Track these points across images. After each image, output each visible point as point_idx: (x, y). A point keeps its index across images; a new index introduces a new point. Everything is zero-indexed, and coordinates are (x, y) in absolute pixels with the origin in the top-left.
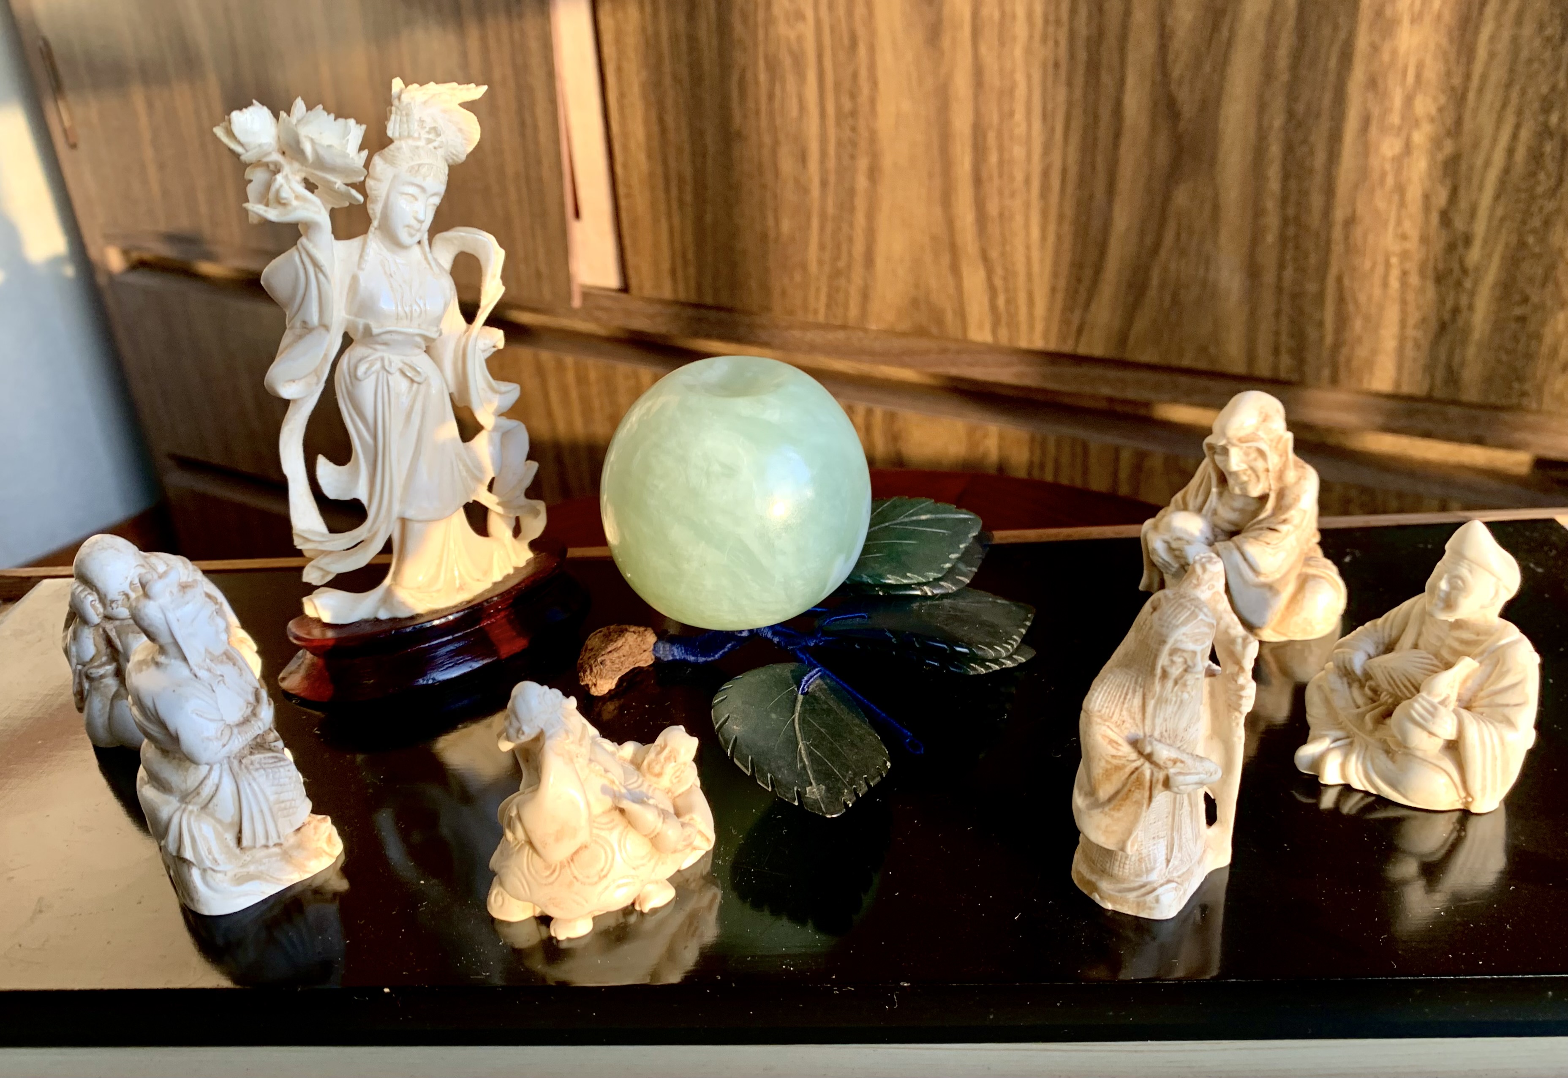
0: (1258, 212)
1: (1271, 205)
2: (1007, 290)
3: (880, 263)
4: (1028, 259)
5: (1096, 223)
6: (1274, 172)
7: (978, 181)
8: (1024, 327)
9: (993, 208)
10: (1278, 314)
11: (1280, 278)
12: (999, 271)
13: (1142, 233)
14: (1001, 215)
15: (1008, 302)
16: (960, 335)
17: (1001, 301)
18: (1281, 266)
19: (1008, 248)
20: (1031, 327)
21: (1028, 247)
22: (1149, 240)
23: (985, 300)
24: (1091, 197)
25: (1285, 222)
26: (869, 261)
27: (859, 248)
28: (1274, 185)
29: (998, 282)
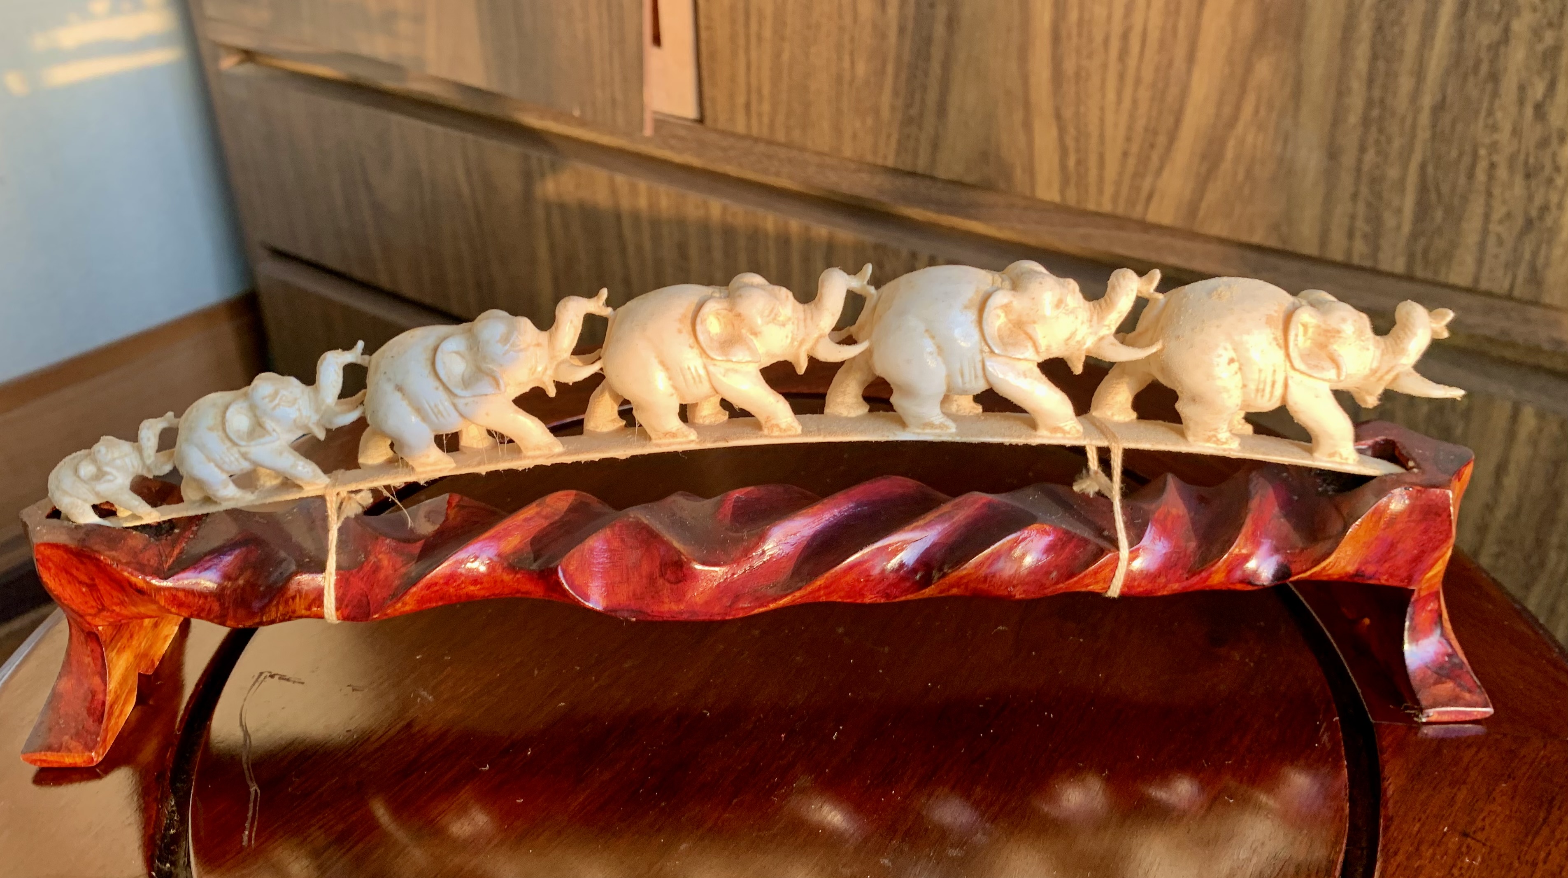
0: (1342, 92)
1: (1357, 86)
2: (1078, 151)
3: (952, 114)
4: (1102, 120)
5: (1174, 91)
6: (1362, 51)
7: (1056, 38)
8: (1093, 190)
9: (1069, 66)
10: (1355, 196)
11: (1360, 161)
12: (1072, 131)
13: (1220, 104)
14: (1077, 74)
15: (1079, 162)
16: (1028, 193)
17: (1071, 162)
18: (1362, 149)
19: (1082, 109)
20: (1101, 191)
21: (1102, 109)
22: (1227, 110)
23: (1056, 159)
24: (1170, 64)
25: (1369, 103)
26: (942, 110)
27: (932, 97)
28: (1361, 65)
29: (1071, 143)
